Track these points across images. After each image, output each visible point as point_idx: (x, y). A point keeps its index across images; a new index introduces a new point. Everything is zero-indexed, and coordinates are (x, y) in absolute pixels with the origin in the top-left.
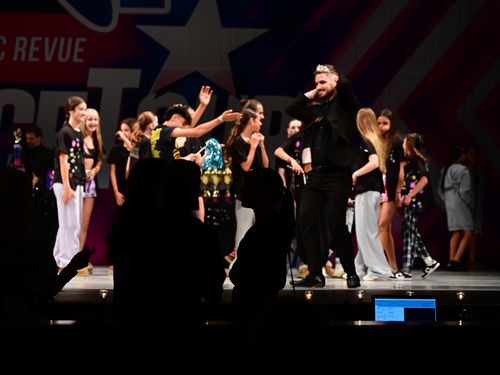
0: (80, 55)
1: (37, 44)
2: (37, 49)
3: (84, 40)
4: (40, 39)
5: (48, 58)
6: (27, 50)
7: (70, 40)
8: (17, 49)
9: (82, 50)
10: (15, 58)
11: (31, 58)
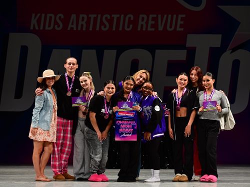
0: (181, 26)
1: (153, 19)
2: (153, 22)
3: (184, 16)
4: (155, 16)
5: (161, 28)
6: (147, 23)
7: (175, 16)
8: (140, 23)
9: (182, 23)
10: (139, 29)
11: (149, 29)
